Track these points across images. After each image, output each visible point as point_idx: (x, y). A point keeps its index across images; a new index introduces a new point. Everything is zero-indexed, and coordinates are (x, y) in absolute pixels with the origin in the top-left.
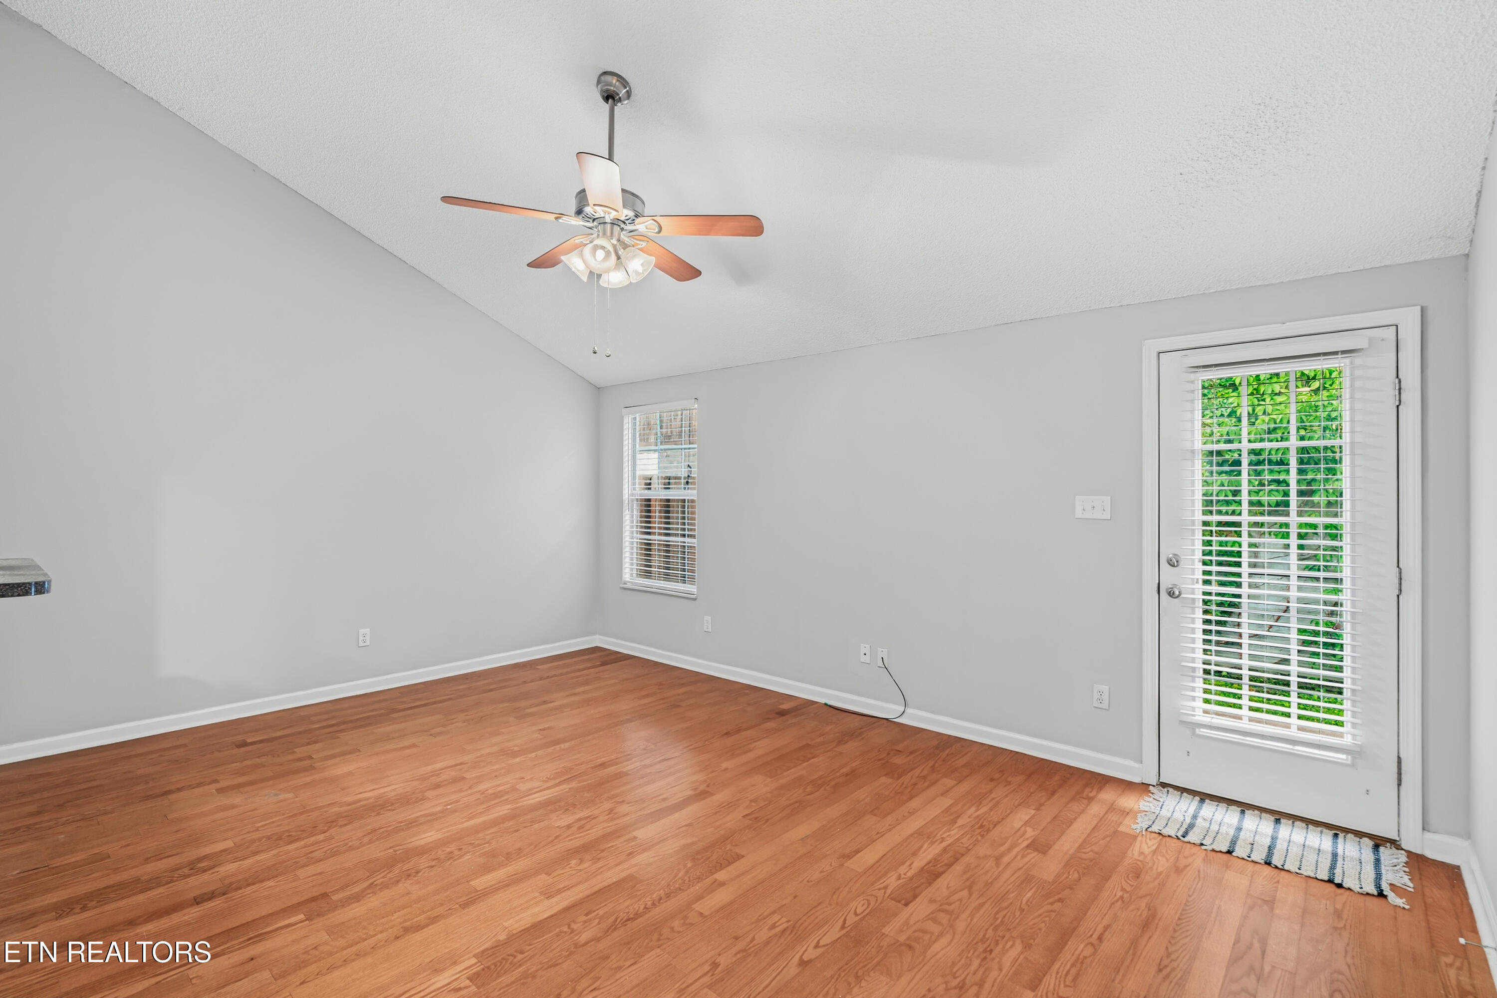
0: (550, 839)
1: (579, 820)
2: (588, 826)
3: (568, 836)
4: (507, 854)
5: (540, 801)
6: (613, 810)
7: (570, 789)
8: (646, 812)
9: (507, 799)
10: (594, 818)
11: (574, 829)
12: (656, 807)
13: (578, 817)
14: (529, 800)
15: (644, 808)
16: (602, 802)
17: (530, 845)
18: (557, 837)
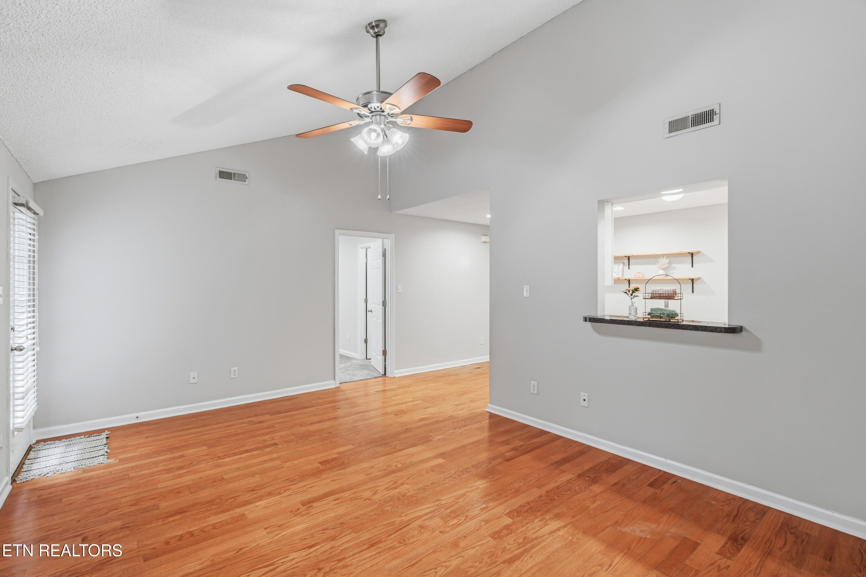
0: (412, 477)
1: (396, 488)
2: (391, 483)
3: (403, 478)
4: (433, 471)
5: (422, 505)
6: (374, 493)
7: (401, 516)
8: (354, 490)
9: (446, 509)
10: (387, 488)
11: (399, 482)
12: (346, 494)
13: (397, 490)
14: (430, 507)
15: (354, 493)
16: (379, 500)
17: (422, 475)
18: (409, 478)
